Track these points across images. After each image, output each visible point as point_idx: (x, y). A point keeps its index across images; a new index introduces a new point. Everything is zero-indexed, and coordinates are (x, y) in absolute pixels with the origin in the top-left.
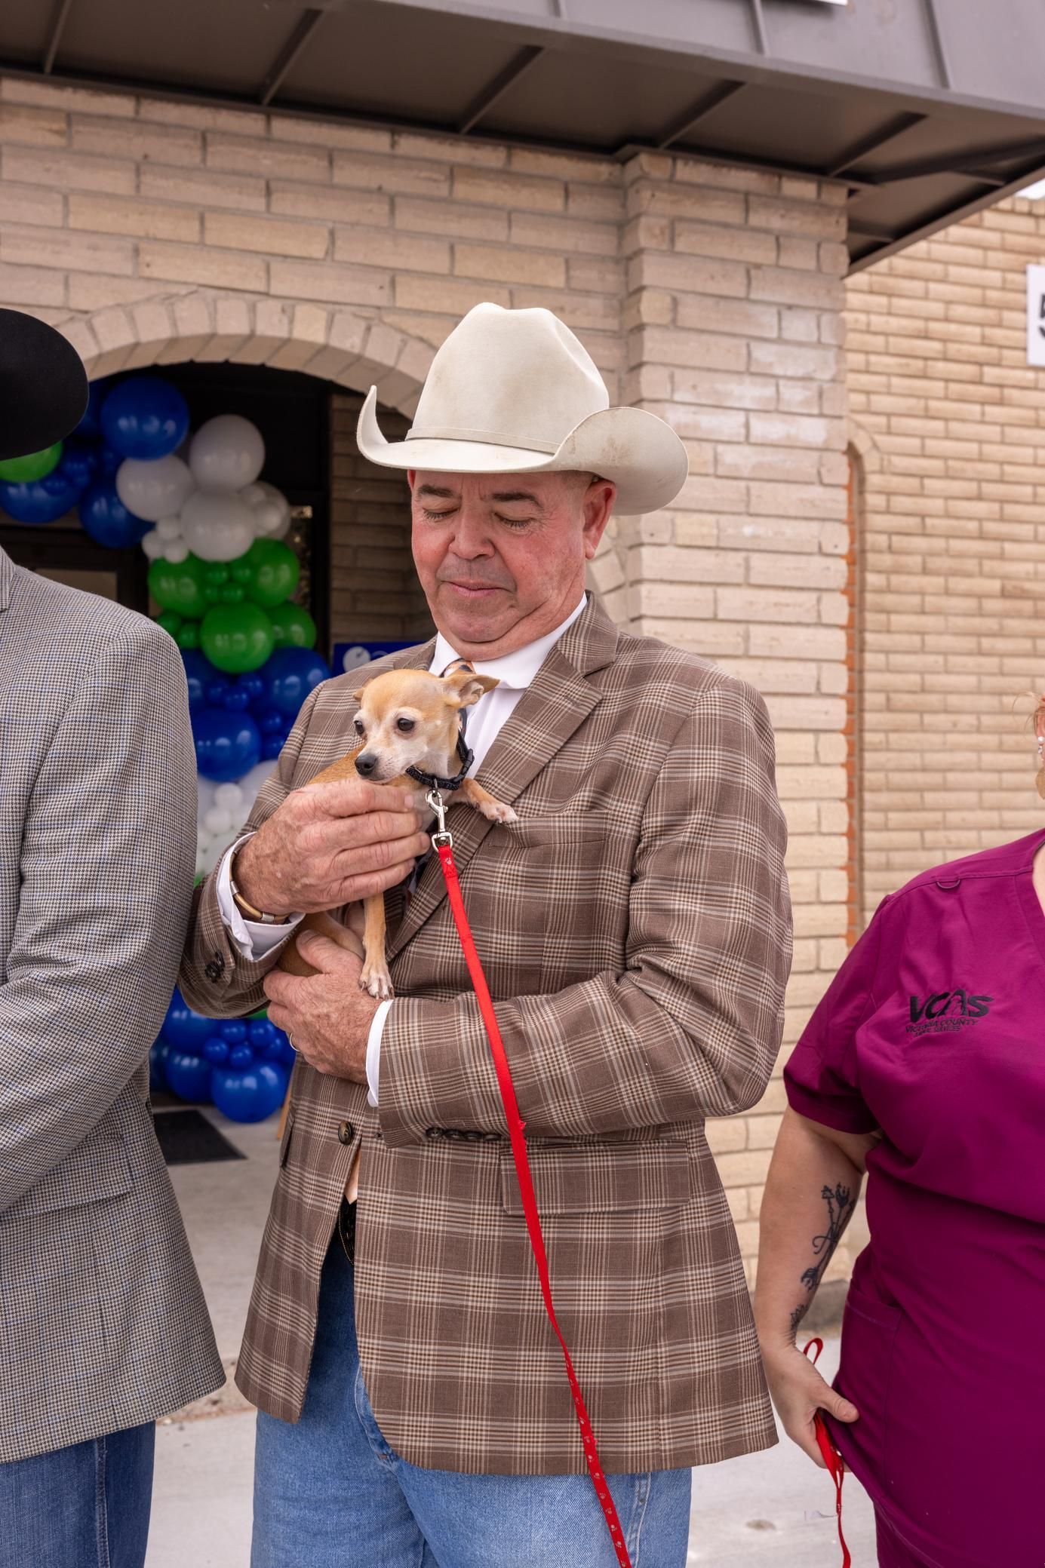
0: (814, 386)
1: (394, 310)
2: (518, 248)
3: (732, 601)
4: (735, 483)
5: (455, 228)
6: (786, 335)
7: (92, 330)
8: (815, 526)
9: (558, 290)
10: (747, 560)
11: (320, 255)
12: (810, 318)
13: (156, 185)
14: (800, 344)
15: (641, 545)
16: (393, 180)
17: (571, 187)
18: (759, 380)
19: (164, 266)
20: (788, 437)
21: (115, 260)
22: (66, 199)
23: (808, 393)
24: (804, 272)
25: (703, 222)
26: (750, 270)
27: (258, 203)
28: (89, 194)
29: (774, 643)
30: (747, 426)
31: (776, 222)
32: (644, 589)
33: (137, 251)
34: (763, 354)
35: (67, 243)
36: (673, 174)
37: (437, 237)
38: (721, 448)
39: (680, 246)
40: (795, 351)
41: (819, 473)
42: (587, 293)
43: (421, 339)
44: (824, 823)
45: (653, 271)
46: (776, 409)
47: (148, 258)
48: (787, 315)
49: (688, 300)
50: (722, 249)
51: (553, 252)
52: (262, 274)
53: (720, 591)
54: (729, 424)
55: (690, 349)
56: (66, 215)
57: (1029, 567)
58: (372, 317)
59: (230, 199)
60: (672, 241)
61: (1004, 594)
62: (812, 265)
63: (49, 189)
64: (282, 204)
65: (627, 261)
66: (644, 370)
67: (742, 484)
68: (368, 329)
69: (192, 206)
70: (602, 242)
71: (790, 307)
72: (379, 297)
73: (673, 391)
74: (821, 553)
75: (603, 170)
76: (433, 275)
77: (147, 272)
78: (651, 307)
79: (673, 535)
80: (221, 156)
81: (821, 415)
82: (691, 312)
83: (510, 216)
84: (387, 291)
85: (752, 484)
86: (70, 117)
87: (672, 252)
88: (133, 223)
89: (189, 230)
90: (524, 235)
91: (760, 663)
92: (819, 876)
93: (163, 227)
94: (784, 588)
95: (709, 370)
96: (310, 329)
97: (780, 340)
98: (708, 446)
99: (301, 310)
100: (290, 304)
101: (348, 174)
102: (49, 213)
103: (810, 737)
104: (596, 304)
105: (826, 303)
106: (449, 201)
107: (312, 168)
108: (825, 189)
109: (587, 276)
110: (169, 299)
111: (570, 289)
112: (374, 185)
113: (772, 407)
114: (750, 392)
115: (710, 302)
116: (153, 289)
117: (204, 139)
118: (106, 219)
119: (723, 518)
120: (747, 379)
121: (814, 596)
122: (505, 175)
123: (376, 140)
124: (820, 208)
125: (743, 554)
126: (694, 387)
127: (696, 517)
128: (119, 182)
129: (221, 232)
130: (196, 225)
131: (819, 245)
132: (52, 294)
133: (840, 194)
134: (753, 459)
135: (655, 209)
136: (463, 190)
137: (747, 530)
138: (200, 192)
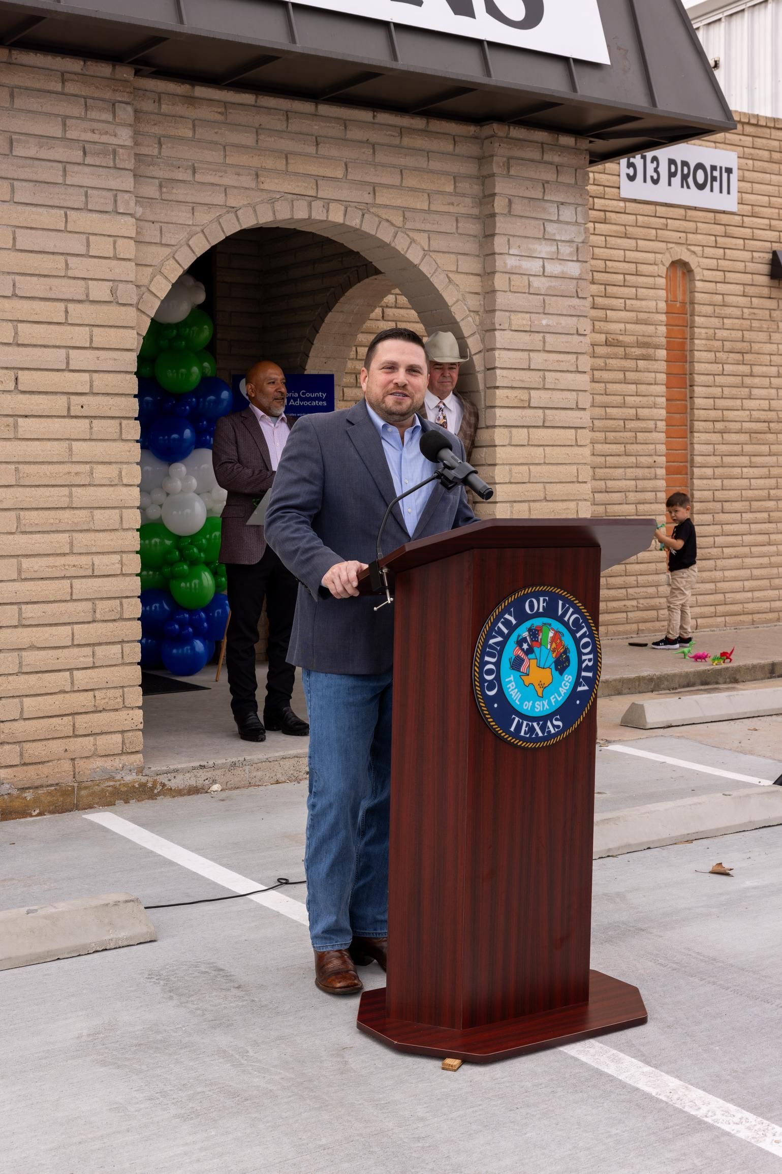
0: (574, 245)
1: (374, 205)
2: (432, 172)
3: (538, 359)
4: (538, 297)
5: (403, 161)
6: (561, 218)
8: (575, 319)
9: (450, 194)
10: (544, 338)
11: (340, 176)
12: (572, 208)
13: (267, 141)
14: (567, 223)
15: (495, 330)
16: (375, 136)
17: (457, 138)
18: (549, 242)
19: (271, 184)
20: (563, 272)
21: (247, 181)
22: (224, 147)
23: (572, 249)
24: (569, 185)
25: (522, 159)
26: (544, 183)
27: (312, 150)
28: (234, 145)
29: (557, 381)
30: (544, 267)
31: (557, 159)
32: (497, 353)
33: (257, 176)
34: (551, 228)
35: (225, 172)
36: (508, 134)
37: (395, 166)
38: (531, 278)
39: (512, 172)
40: (566, 227)
41: (577, 292)
42: (464, 195)
43: (388, 221)
44: (580, 476)
45: (502, 187)
46: (557, 258)
47: (263, 179)
48: (561, 207)
49: (516, 200)
50: (532, 174)
51: (448, 173)
52: (315, 187)
53: (532, 354)
54: (534, 266)
55: (517, 226)
56: (225, 156)
57: (622, 326)
58: (365, 209)
59: (299, 147)
60: (509, 169)
61: (607, 344)
62: (573, 181)
63: (216, 143)
64: (323, 150)
65: (485, 179)
66: (496, 238)
67: (541, 297)
68: (363, 215)
69: (282, 151)
70: (470, 168)
71: (562, 204)
72: (368, 198)
73: (509, 248)
74: (578, 334)
75: (472, 129)
76: (393, 187)
77: (262, 186)
78: (499, 205)
79: (510, 324)
80: (296, 125)
81: (578, 261)
82: (517, 208)
83: (428, 154)
84: (372, 195)
85: (546, 298)
86: (226, 104)
87: (508, 176)
88: (255, 161)
89: (280, 164)
90: (435, 165)
91: (550, 392)
92: (578, 504)
93: (269, 163)
94: (560, 352)
95: (526, 237)
96: (336, 216)
97: (558, 221)
98: (526, 277)
99: (333, 206)
100: (327, 203)
101: (355, 133)
102: (217, 156)
103: (573, 431)
104: (468, 201)
105: (580, 201)
106: (400, 147)
107: (335, 130)
108: (579, 140)
109: (464, 186)
110: (272, 202)
111: (455, 193)
112: (365, 139)
113: (555, 257)
114: (545, 249)
115: (526, 201)
116: (265, 196)
117: (287, 114)
118: (243, 159)
119: (533, 315)
120: (543, 242)
121: (575, 356)
122: (425, 132)
123: (365, 115)
124: (577, 150)
125: (542, 335)
126: (519, 247)
127: (520, 315)
128: (247, 139)
129: (297, 166)
130: (284, 161)
131: (576, 170)
132: (219, 199)
133: (584, 144)
134: (547, 285)
135: (501, 151)
136: (406, 141)
137: (544, 322)
138: (285, 144)
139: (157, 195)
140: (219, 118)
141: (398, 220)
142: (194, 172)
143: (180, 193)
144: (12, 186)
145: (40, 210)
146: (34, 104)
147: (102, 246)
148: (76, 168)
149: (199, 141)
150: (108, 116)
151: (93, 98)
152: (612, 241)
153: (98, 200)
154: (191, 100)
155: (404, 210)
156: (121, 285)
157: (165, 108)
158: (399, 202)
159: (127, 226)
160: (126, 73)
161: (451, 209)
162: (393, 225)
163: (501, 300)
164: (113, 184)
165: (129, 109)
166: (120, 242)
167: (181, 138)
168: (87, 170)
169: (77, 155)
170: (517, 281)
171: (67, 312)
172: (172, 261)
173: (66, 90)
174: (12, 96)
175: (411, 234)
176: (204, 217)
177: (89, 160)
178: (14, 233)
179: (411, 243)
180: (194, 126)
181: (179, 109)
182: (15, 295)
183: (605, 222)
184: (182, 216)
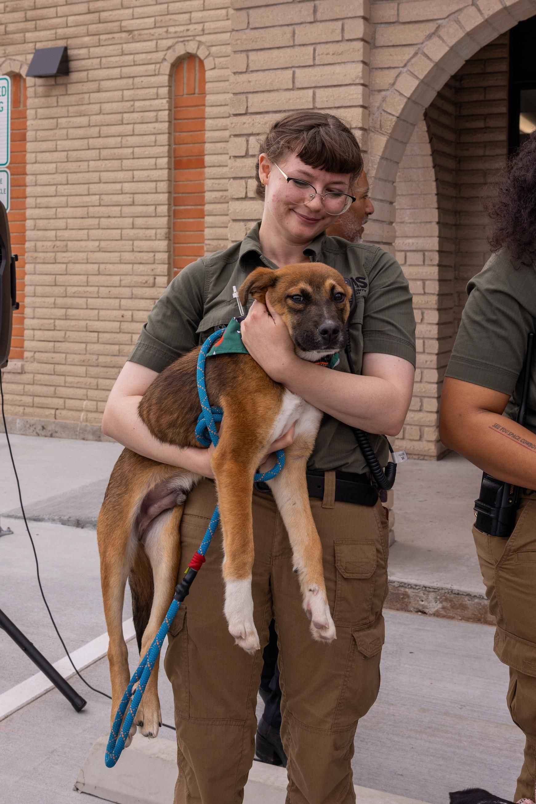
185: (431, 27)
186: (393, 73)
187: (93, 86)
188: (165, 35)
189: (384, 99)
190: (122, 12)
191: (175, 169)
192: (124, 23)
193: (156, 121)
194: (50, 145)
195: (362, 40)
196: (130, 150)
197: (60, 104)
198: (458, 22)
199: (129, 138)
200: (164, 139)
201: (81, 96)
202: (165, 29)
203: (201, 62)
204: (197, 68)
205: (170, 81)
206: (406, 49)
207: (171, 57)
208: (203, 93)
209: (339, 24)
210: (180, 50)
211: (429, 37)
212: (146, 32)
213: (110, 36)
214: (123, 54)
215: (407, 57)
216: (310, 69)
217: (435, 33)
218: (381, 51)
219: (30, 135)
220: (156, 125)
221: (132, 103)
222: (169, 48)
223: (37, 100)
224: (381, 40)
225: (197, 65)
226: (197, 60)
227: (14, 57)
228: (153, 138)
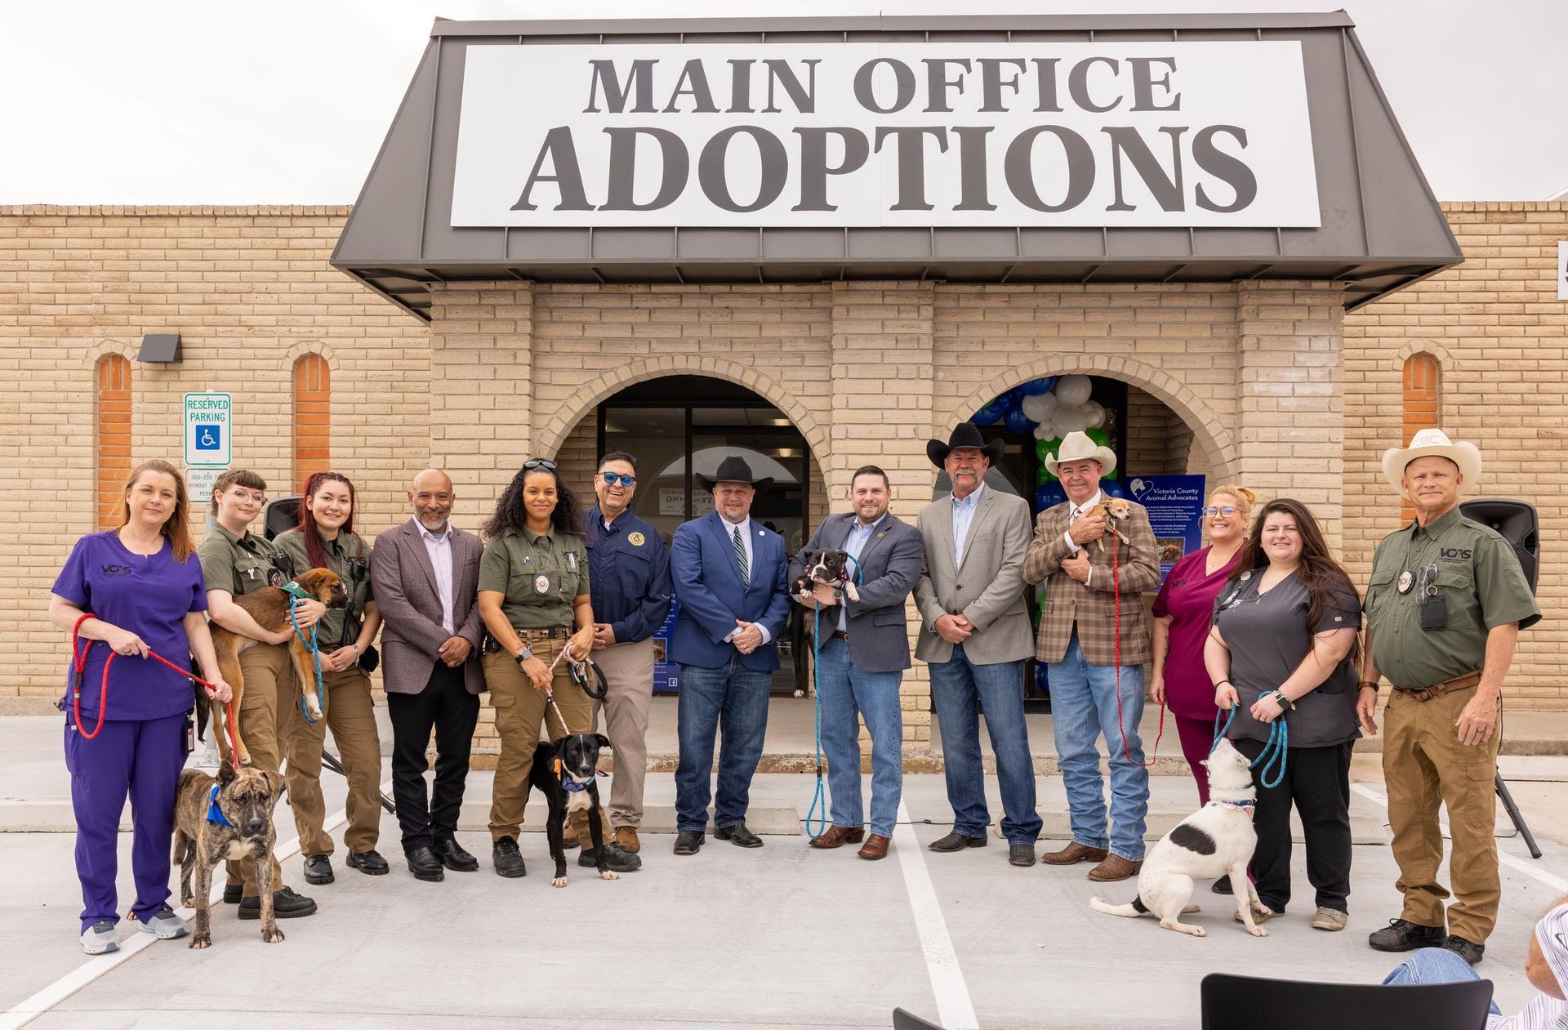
0: (1327, 369)
1: (1136, 353)
2: (1190, 323)
3: (1285, 464)
4: (1287, 414)
5: (1162, 318)
6: (1313, 349)
7: (1017, 373)
8: (1326, 430)
9: (1207, 338)
10: (1293, 446)
11: (1105, 335)
12: (1325, 340)
13: (1041, 316)
14: (1320, 352)
15: (1243, 442)
16: (1135, 302)
17: (1214, 296)
18: (1299, 369)
19: (1044, 347)
20: (1314, 392)
21: (1026, 347)
22: (1008, 326)
23: (1324, 373)
24: (1324, 321)
25: (1273, 305)
26: (1296, 323)
27: (1080, 318)
28: (1016, 323)
29: (1305, 482)
30: (1293, 388)
31: (1309, 301)
32: (1243, 461)
33: (1034, 342)
34: (1300, 358)
35: (1008, 342)
36: (1259, 287)
37: (1154, 323)
38: (1280, 399)
39: (1261, 316)
40: (1318, 355)
42: (1221, 338)
43: (1147, 364)
45: (1247, 329)
46: (1308, 381)
47: (1039, 344)
48: (1314, 340)
49: (1265, 338)
50: (1282, 316)
51: (1205, 323)
52: (1082, 345)
53: (1279, 460)
54: (1285, 389)
55: (1265, 359)
56: (1008, 331)
58: (1127, 358)
59: (1069, 318)
60: (1258, 314)
62: (1327, 317)
63: (1002, 323)
64: (1089, 318)
65: (1238, 323)
66: (1244, 370)
67: (1290, 414)
68: (1125, 362)
69: (1054, 323)
70: (1227, 316)
71: (1315, 337)
72: (1130, 349)
73: (1257, 377)
74: (1330, 441)
75: (1228, 286)
76: (1152, 338)
77: (1038, 349)
78: (1247, 344)
79: (1257, 437)
80: (1066, 302)
81: (1331, 383)
82: (1265, 344)
83: (1185, 310)
84: (1133, 346)
85: (1295, 414)
86: (1009, 295)
87: (1258, 320)
88: (1033, 332)
89: (1054, 332)
90: (1193, 318)
91: (1301, 491)
93: (1044, 332)
94: (1310, 458)
95: (1275, 367)
97: (1310, 351)
98: (1273, 399)
100: (1092, 356)
101: (1118, 302)
102: (1002, 332)
104: (1225, 342)
105: (1333, 333)
106: (1160, 308)
107: (1102, 302)
108: (1333, 283)
109: (1222, 331)
110: (1046, 359)
111: (1212, 337)
112: (1127, 306)
113: (1306, 380)
114: (1294, 375)
115: (1276, 338)
116: (1040, 356)
117: (1059, 297)
118: (1024, 332)
119: (1282, 429)
120: (1293, 369)
121: (1325, 460)
122: (1184, 294)
123: (1129, 288)
124: (1331, 291)
125: (1290, 444)
126: (1268, 375)
127: (1267, 429)
128: (1027, 317)
129: (1067, 331)
130: (1056, 329)
131: (1329, 309)
132: (1003, 361)
133: (1341, 285)
134: (1296, 404)
135: (1250, 302)
136: (1165, 303)
137: (1293, 434)
138: (1058, 317)
139: (955, 363)
140: (1005, 305)
141: (1157, 363)
142: (983, 345)
143: (973, 360)
144: (847, 368)
145: (865, 381)
146: (862, 314)
147: (909, 402)
148: (891, 352)
149: (989, 322)
150: (915, 316)
151: (904, 305)
152: (1546, 342)
153: (906, 371)
154: (982, 296)
155: (1162, 355)
156: (921, 427)
157: (962, 304)
158: (1158, 350)
159: (928, 387)
160: (929, 285)
161: (1207, 350)
162: (1151, 366)
163: (1247, 418)
164: (917, 360)
165: (930, 309)
166: (921, 398)
167: (974, 322)
168: (898, 352)
169: (892, 344)
170: (1263, 402)
171: (882, 446)
172: (965, 408)
173: (885, 302)
174: (848, 311)
175: (1168, 372)
176: (990, 375)
177: (900, 346)
178: (847, 398)
179: (1168, 379)
180: (984, 313)
181: (974, 303)
182: (847, 438)
183: (1538, 324)
184: (974, 375)
185: (573, 390)
186: (547, 418)
187: (210, 375)
188: (287, 334)
189: (542, 435)
190: (241, 307)
191: (297, 458)
192: (243, 318)
193: (279, 413)
194: (161, 429)
195: (529, 395)
196: (251, 439)
197: (171, 389)
198: (590, 388)
199: (250, 427)
200: (288, 430)
201: (196, 383)
202: (288, 328)
203: (325, 363)
204: (320, 366)
205: (292, 377)
206: (556, 402)
207: (295, 354)
208: (327, 390)
209: (513, 382)
210: (304, 349)
211: (572, 396)
212: (267, 328)
213: (229, 329)
214: (242, 347)
215: (557, 408)
216: (491, 412)
217: (576, 394)
218: (540, 402)
219: (135, 418)
220: (279, 417)
221: (253, 394)
222: (292, 346)
223: (143, 384)
224: (539, 395)
225: (320, 363)
226: (320, 360)
227: (115, 339)
228: (276, 428)
